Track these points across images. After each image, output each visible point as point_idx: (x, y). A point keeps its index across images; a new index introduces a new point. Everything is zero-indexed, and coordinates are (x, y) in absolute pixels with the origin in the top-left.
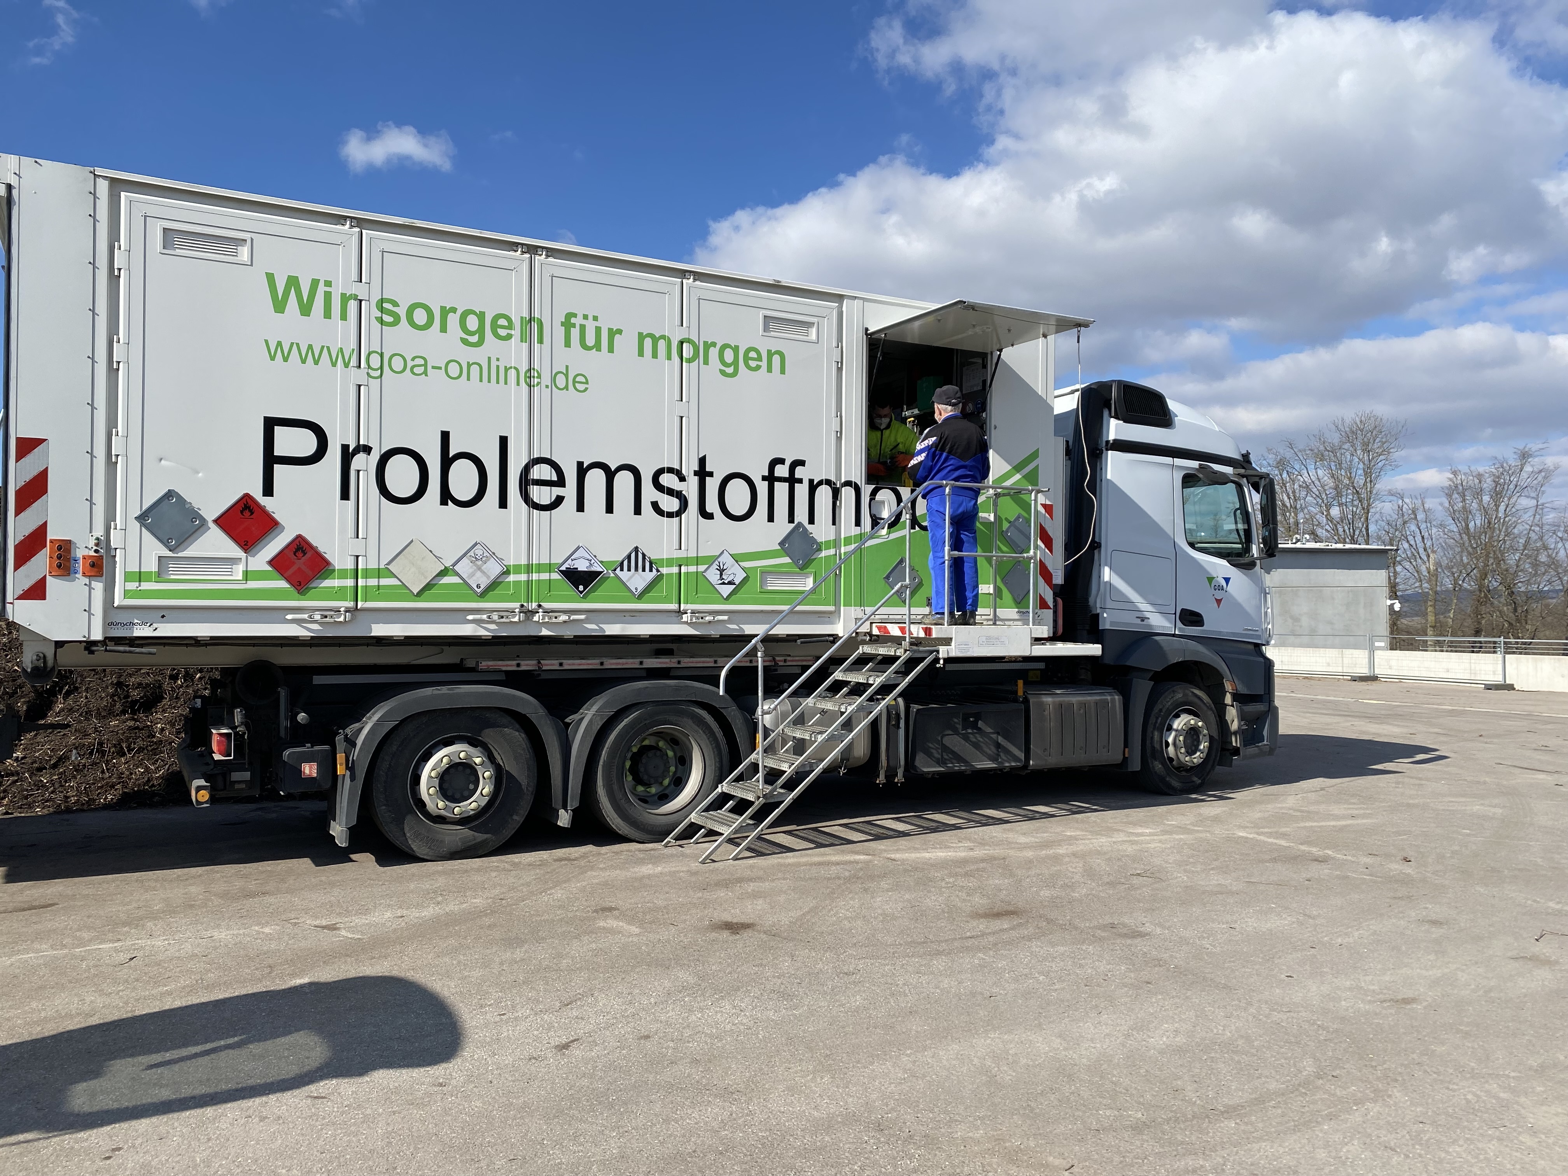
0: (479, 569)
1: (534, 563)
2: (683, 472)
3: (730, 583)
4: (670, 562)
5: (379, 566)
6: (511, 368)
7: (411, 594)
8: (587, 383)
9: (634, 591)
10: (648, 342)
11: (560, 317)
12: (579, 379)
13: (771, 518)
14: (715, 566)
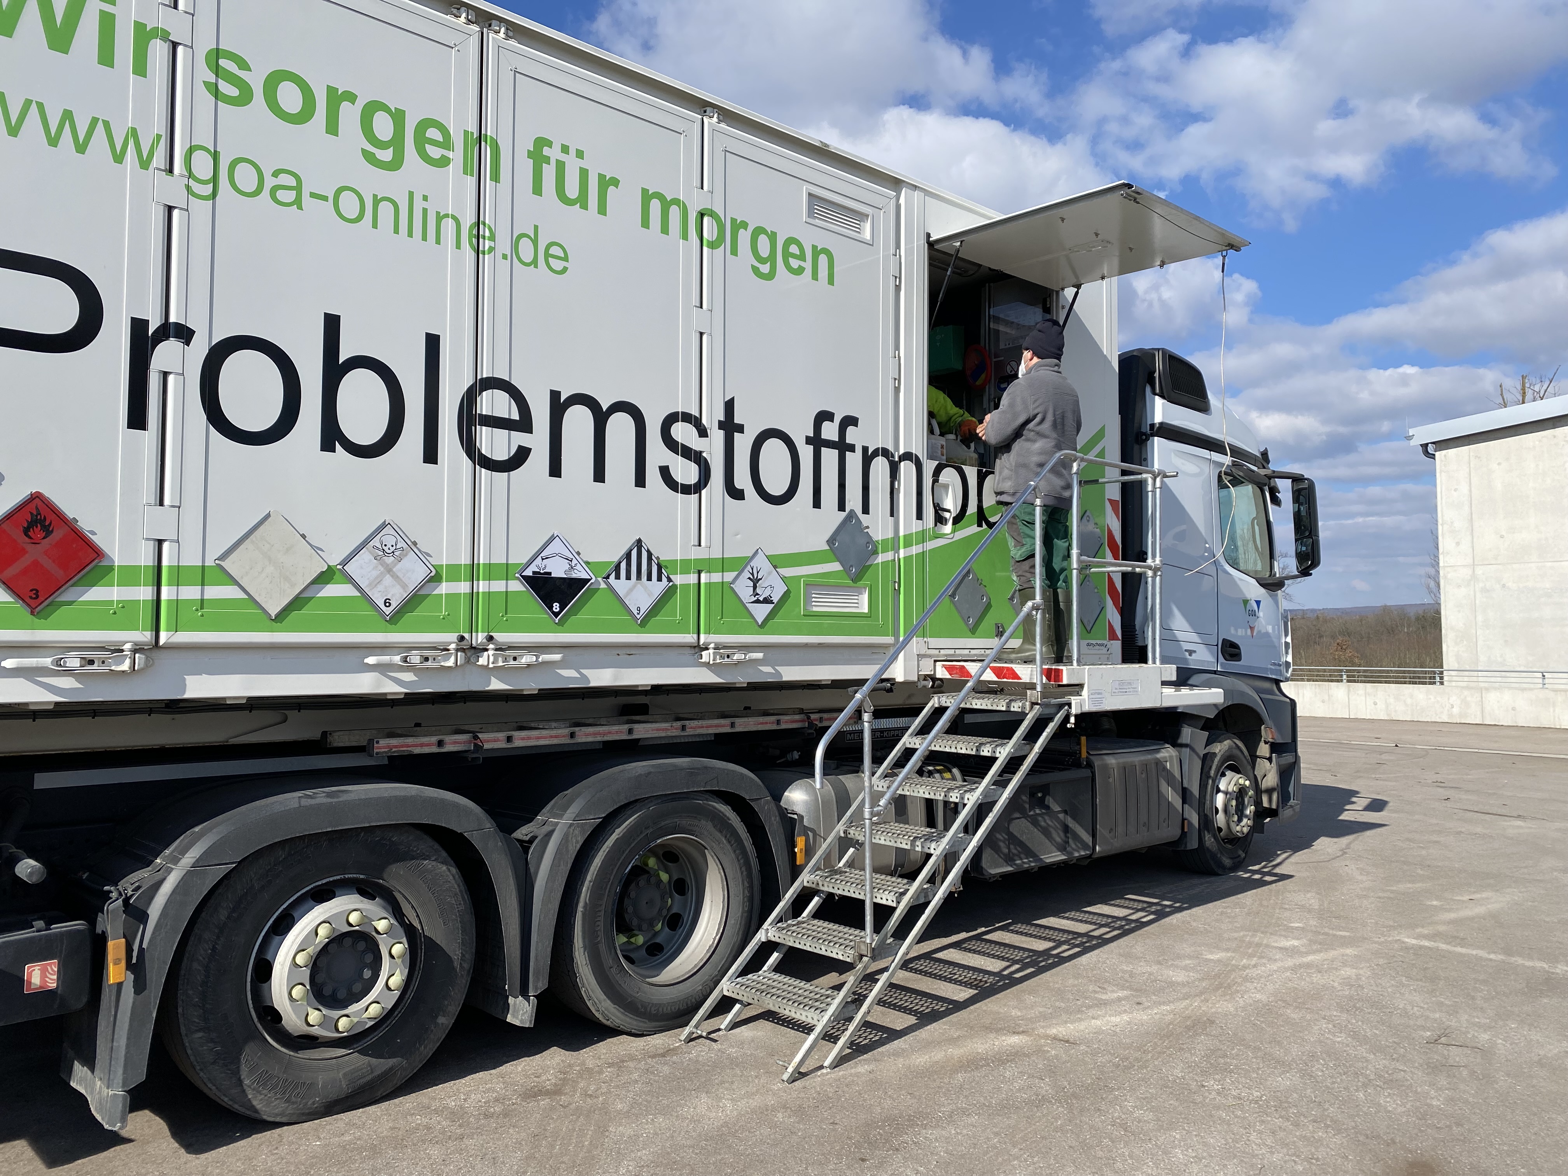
0: (389, 570)
1: (481, 562)
2: (704, 421)
3: (767, 601)
4: (686, 566)
5: (203, 561)
6: (447, 216)
7: (264, 616)
8: (566, 259)
9: (635, 612)
10: (655, 206)
11: (526, 144)
12: (555, 250)
13: (817, 504)
14: (746, 574)
